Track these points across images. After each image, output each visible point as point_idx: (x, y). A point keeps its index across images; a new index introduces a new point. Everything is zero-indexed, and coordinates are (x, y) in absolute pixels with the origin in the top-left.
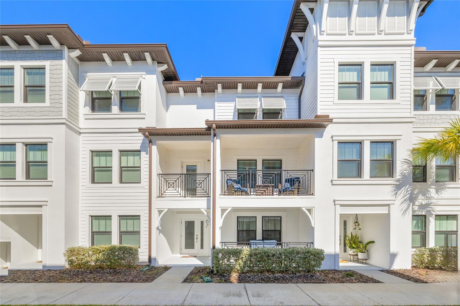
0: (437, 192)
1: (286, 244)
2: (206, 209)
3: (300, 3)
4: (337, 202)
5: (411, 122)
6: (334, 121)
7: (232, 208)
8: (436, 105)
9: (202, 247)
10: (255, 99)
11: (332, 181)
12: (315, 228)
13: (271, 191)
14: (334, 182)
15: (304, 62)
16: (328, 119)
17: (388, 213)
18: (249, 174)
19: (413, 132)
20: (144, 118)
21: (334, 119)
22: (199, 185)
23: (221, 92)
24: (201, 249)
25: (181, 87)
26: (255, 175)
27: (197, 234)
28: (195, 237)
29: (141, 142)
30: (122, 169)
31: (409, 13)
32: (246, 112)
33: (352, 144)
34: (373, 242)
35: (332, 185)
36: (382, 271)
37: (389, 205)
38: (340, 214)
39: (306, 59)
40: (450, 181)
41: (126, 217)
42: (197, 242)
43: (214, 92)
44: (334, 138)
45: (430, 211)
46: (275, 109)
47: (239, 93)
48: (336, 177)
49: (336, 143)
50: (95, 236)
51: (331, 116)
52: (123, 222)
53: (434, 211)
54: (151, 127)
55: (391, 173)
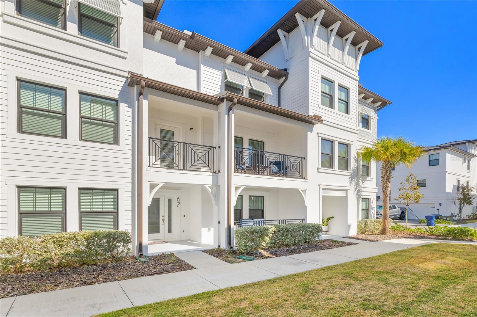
0: (363, 182)
1: (286, 221)
2: (211, 186)
3: (297, 12)
4: (321, 186)
5: (357, 134)
6: (324, 122)
7: (245, 186)
8: (362, 123)
9: (170, 231)
10: (244, 76)
11: (318, 169)
12: (308, 207)
13: (269, 172)
14: (320, 170)
15: (287, 59)
16: (318, 119)
17: (346, 196)
18: (258, 155)
19: (358, 141)
20: (125, 58)
21: (324, 121)
22: (200, 158)
23: (209, 56)
24: (168, 232)
25: (161, 30)
26: (263, 156)
27: (164, 215)
28: (161, 218)
29: (120, 88)
30: (81, 120)
31: (356, 59)
32: (232, 85)
33: (327, 141)
34: (333, 217)
35: (318, 172)
36: (344, 237)
37: (346, 190)
38: (323, 196)
39: (290, 59)
40: (366, 176)
41: (91, 191)
42: (163, 224)
43: (199, 52)
44: (320, 135)
45: (360, 195)
46: (258, 92)
47: (226, 64)
48: (320, 167)
49: (320, 138)
50: (24, 219)
51: (322, 119)
52: (86, 198)
53: (362, 195)
54: (136, 73)
55: (347, 168)
